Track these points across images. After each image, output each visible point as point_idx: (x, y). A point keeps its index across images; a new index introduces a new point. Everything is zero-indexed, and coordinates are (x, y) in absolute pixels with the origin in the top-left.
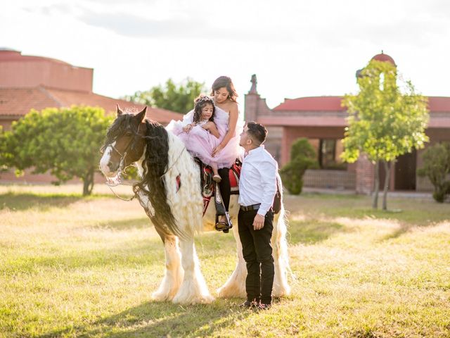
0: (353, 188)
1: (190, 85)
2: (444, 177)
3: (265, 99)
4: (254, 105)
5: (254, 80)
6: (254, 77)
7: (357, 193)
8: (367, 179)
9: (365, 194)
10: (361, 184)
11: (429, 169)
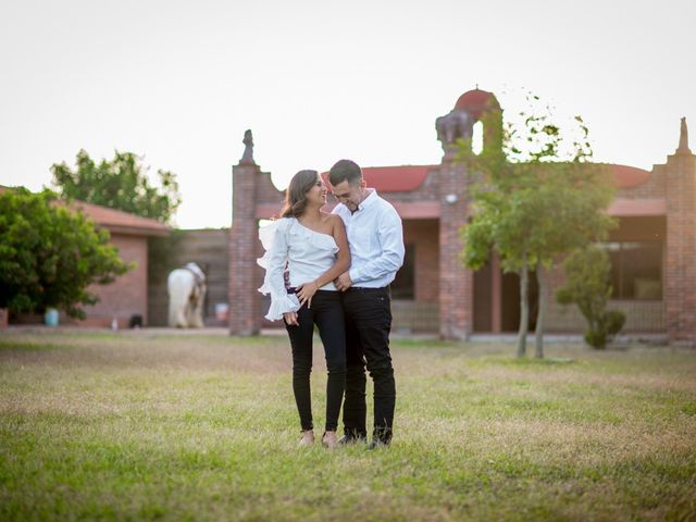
0: (435, 330)
1: (120, 158)
2: (604, 303)
3: (269, 174)
4: (250, 184)
5: (248, 139)
6: (248, 133)
7: (442, 338)
8: (460, 312)
9: (456, 339)
10: (449, 321)
11: (579, 289)
